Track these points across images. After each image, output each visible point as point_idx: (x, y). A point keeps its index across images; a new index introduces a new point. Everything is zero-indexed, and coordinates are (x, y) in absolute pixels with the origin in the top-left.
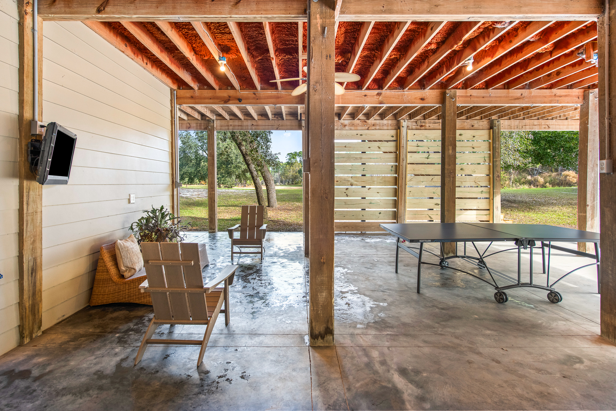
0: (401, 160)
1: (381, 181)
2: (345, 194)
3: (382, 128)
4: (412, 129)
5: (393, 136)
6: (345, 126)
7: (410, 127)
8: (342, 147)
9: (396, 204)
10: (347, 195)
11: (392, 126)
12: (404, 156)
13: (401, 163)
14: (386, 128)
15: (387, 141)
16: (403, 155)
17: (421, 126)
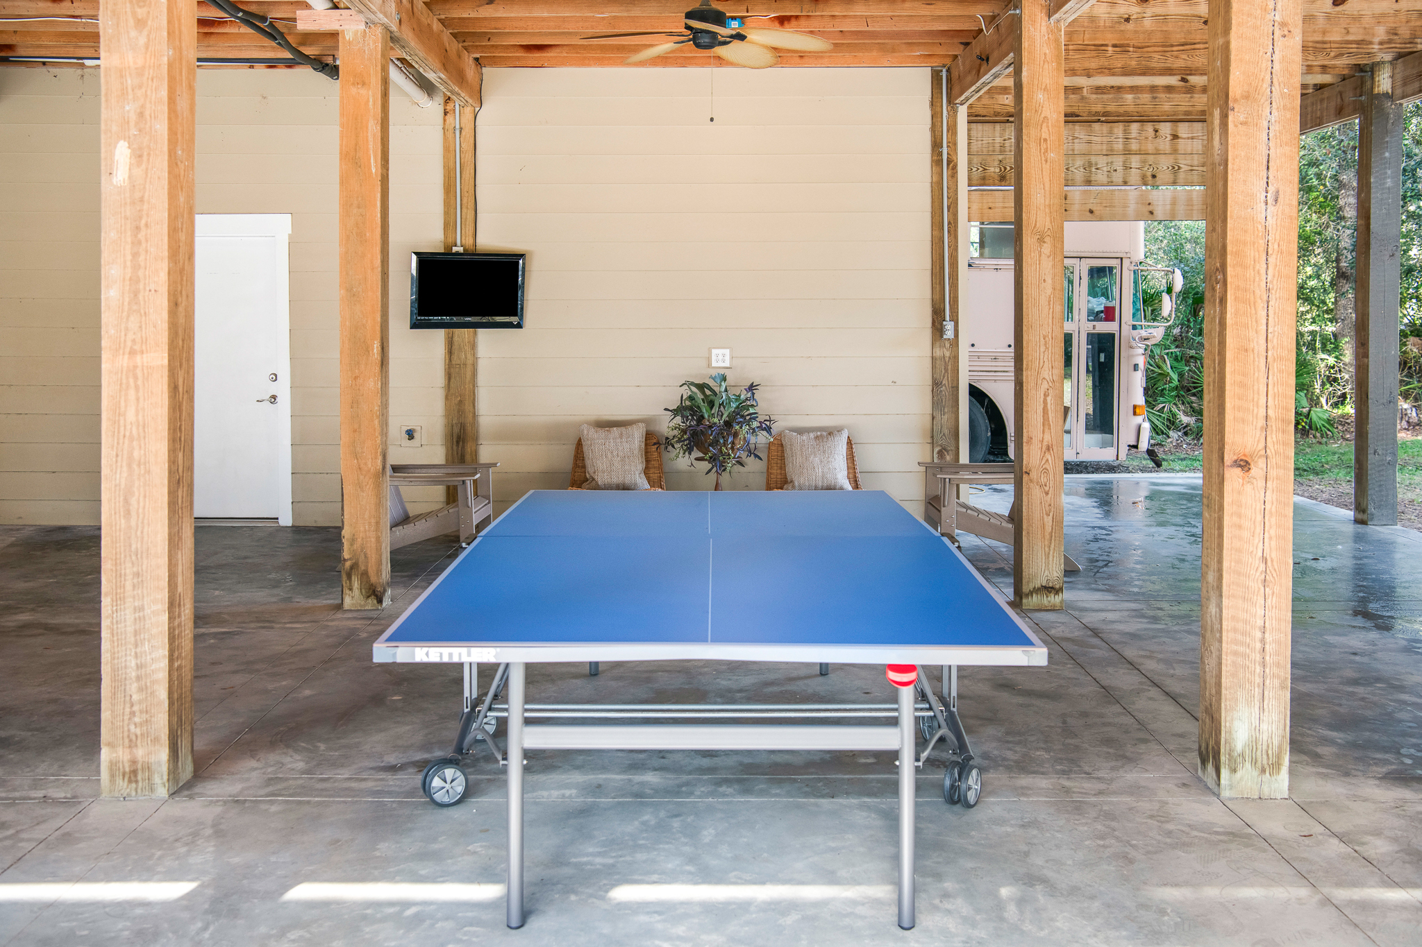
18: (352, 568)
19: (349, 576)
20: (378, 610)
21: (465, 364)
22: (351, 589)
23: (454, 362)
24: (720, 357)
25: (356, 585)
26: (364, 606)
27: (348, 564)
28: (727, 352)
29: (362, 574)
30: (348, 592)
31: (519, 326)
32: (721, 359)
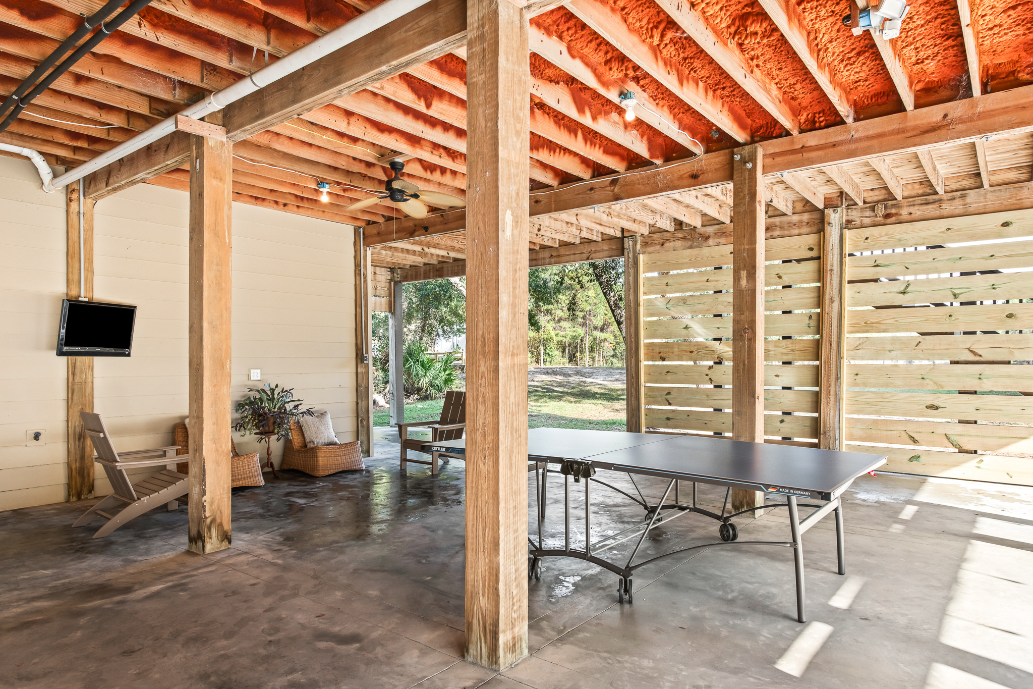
0: (827, 301)
1: (784, 351)
2: (707, 378)
3: (786, 233)
4: (862, 227)
5: (811, 249)
6: (707, 238)
7: (858, 223)
8: (702, 282)
9: (816, 402)
10: (710, 379)
11: (811, 226)
12: (835, 292)
13: (827, 309)
14: (796, 231)
15: (798, 261)
16: (831, 289)
17: (887, 216)
18: (211, 522)
19: (209, 529)
20: (229, 548)
21: (85, 382)
22: (210, 538)
23: (76, 381)
24: (256, 374)
25: (214, 533)
26: (220, 547)
27: (208, 520)
28: (259, 371)
29: (218, 526)
30: (209, 540)
31: (129, 355)
32: (256, 375)
